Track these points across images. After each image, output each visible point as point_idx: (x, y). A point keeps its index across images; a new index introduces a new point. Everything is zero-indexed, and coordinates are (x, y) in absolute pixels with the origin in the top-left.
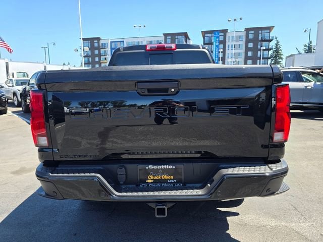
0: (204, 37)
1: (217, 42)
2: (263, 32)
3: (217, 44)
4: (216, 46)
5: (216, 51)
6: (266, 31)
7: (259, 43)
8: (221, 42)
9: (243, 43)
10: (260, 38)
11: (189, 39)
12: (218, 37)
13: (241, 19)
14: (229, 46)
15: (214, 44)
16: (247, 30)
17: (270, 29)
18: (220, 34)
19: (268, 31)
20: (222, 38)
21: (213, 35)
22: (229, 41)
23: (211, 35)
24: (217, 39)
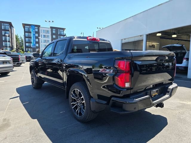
0: (24, 28)
1: (34, 32)
2: (60, 30)
3: (34, 33)
4: (33, 34)
5: (33, 38)
6: (62, 30)
7: (59, 36)
8: (36, 32)
9: (50, 35)
10: (59, 34)
11: (13, 27)
12: (34, 29)
13: (53, 22)
14: (41, 35)
15: (32, 33)
16: (52, 28)
17: (63, 29)
18: (35, 27)
19: (63, 31)
20: (37, 30)
21: (31, 27)
22: (41, 32)
23: (29, 27)
24: (34, 30)
